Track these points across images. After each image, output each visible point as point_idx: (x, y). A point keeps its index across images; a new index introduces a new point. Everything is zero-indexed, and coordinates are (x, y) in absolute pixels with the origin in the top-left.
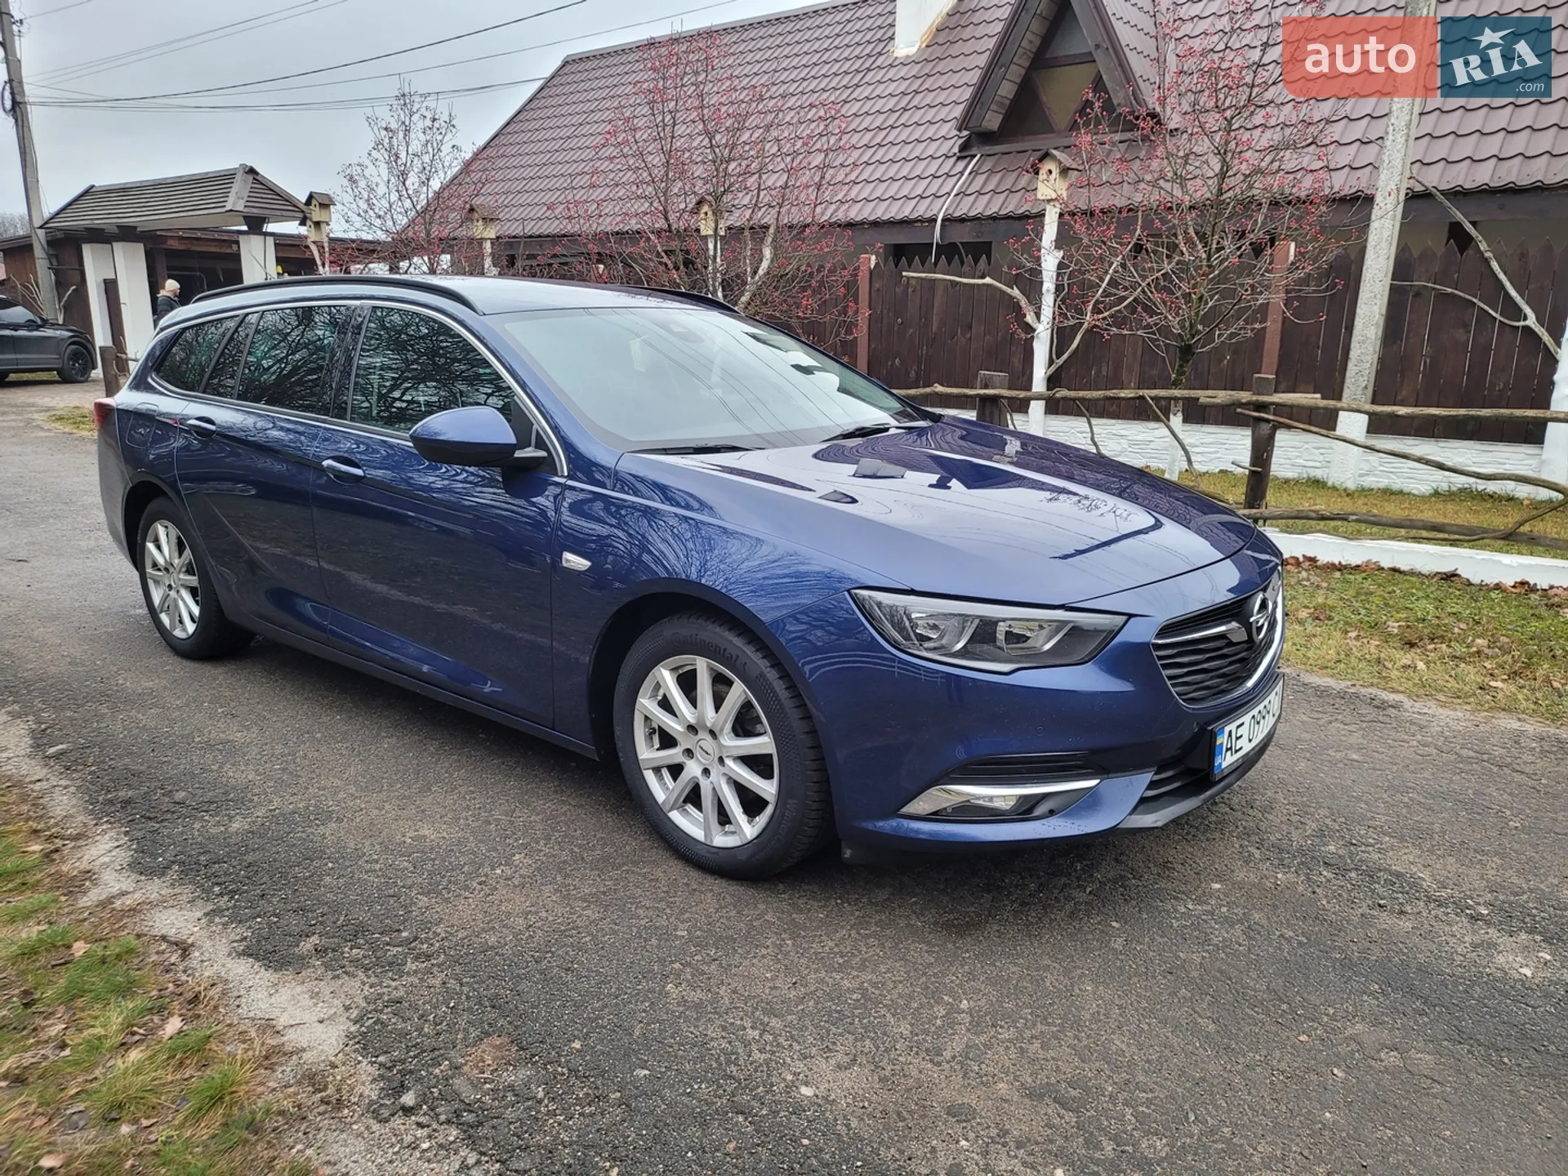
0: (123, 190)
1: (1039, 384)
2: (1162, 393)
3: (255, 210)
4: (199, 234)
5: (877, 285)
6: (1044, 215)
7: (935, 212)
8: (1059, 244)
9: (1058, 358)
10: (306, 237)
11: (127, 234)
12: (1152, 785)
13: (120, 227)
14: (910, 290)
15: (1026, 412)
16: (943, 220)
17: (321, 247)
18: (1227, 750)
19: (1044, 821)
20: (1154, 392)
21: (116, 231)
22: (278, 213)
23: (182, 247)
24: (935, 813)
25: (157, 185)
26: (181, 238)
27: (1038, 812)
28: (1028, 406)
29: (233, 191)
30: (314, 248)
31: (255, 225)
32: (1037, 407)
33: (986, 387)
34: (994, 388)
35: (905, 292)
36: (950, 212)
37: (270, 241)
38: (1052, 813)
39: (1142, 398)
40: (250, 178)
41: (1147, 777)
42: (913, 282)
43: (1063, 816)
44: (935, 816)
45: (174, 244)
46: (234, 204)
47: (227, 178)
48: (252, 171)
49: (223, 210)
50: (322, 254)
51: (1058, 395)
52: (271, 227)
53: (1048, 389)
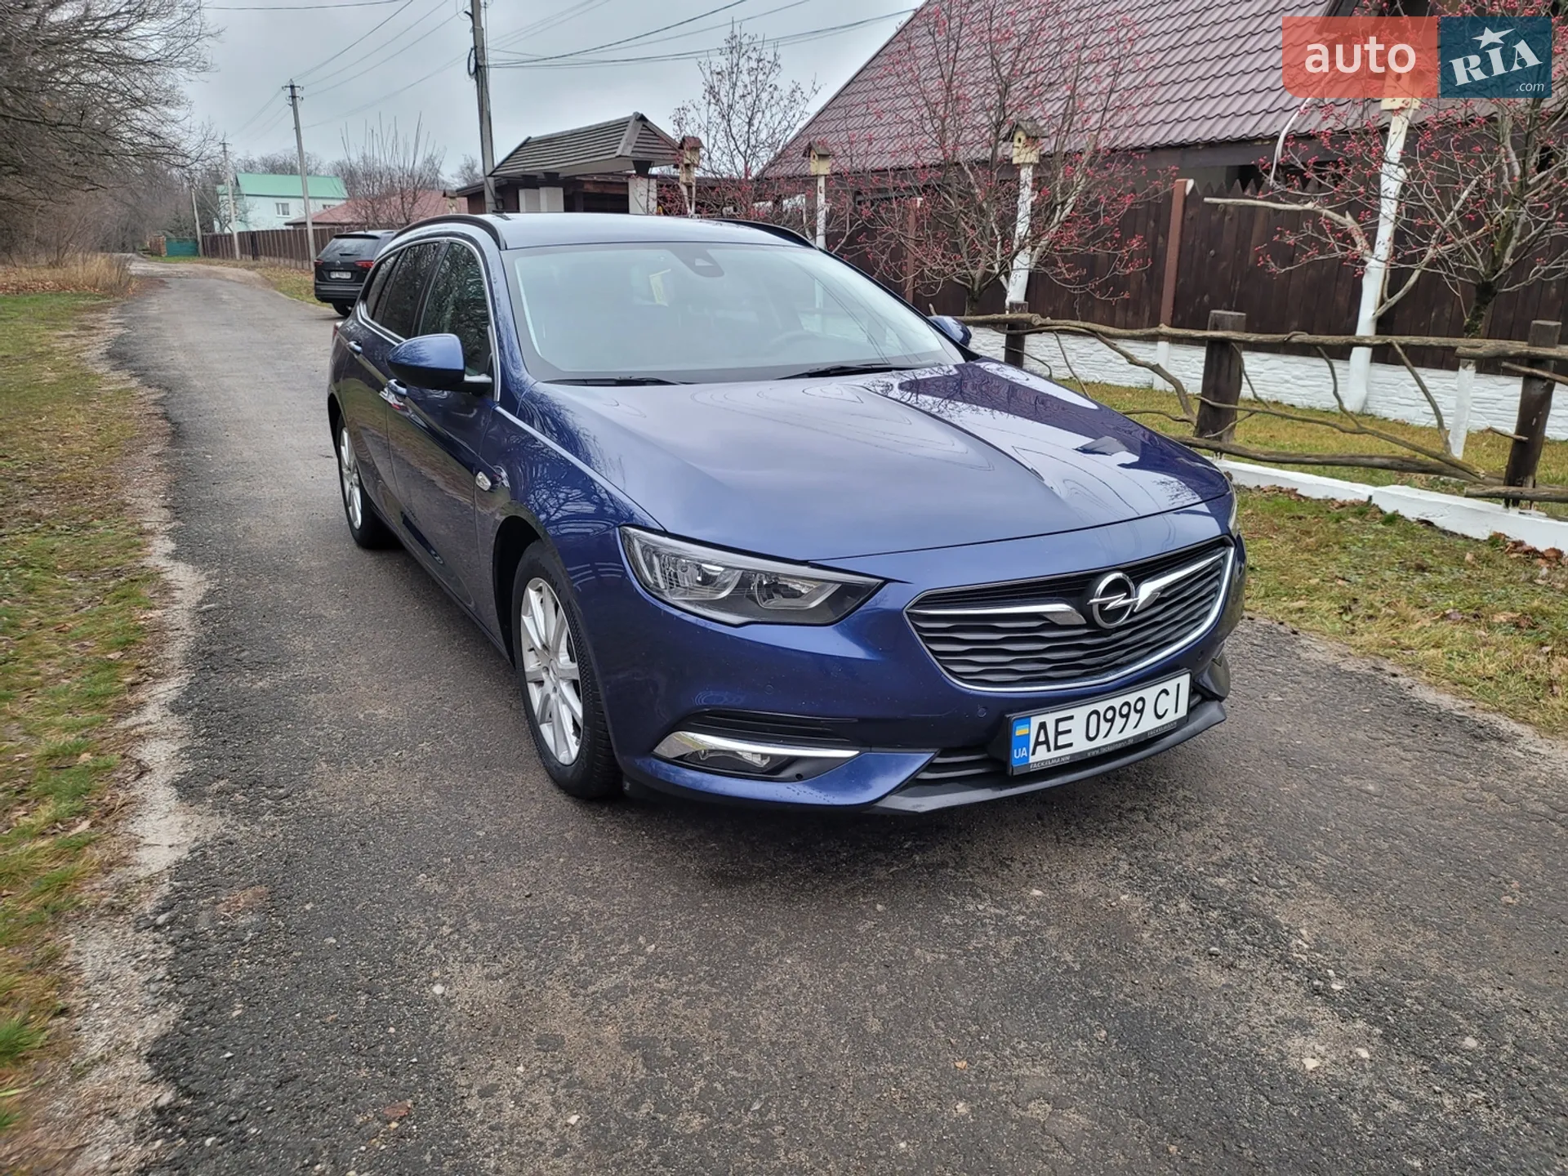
0: (549, 140)
1: (1365, 326)
2: (1415, 340)
3: (640, 155)
4: (610, 179)
5: (1190, 213)
6: (1387, 130)
7: (1278, 129)
8: (1406, 160)
9: (1390, 297)
10: (677, 178)
11: (551, 179)
12: (930, 766)
13: (547, 174)
14: (1227, 218)
15: (1348, 359)
16: (1286, 138)
17: (689, 187)
18: (1037, 743)
19: (788, 785)
20: (1406, 339)
21: (543, 177)
22: (660, 157)
23: (598, 191)
24: (681, 758)
25: (574, 134)
26: (595, 182)
27: (783, 775)
28: (1350, 352)
29: (624, 138)
30: (684, 189)
31: (642, 168)
32: (1360, 355)
33: (1216, 328)
34: (1223, 329)
35: (1222, 220)
36: (1296, 128)
37: (653, 183)
38: (799, 777)
39: (1390, 345)
40: (640, 125)
41: (924, 758)
42: (1231, 209)
43: (809, 785)
44: (682, 761)
45: (590, 188)
46: (624, 148)
47: (620, 126)
48: (642, 118)
49: (613, 156)
50: (690, 192)
51: (1294, 340)
52: (654, 171)
53: (1378, 332)
